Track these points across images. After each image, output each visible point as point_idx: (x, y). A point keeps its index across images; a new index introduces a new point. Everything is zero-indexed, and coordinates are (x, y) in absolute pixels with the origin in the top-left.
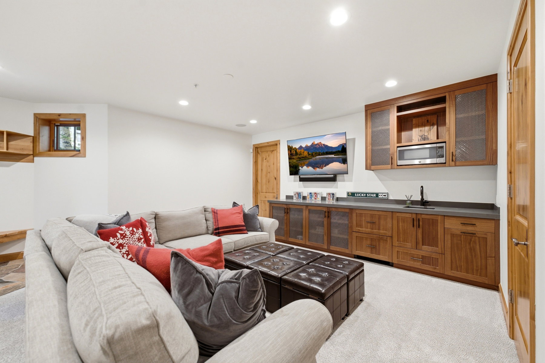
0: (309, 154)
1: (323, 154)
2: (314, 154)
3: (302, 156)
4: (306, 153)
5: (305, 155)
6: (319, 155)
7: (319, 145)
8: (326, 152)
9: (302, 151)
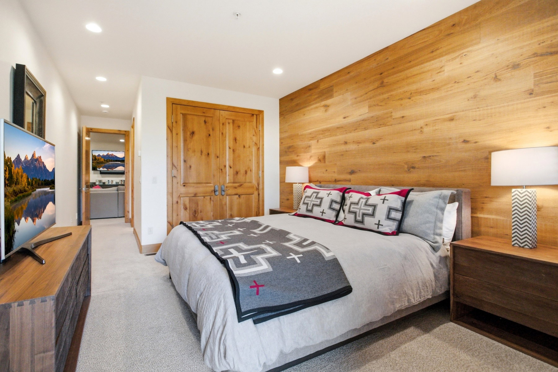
0: (105, 160)
1: (114, 161)
2: (108, 160)
3: (100, 161)
4: (102, 160)
5: (102, 161)
6: (111, 161)
7: (112, 156)
8: (116, 160)
9: (100, 158)
